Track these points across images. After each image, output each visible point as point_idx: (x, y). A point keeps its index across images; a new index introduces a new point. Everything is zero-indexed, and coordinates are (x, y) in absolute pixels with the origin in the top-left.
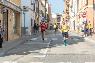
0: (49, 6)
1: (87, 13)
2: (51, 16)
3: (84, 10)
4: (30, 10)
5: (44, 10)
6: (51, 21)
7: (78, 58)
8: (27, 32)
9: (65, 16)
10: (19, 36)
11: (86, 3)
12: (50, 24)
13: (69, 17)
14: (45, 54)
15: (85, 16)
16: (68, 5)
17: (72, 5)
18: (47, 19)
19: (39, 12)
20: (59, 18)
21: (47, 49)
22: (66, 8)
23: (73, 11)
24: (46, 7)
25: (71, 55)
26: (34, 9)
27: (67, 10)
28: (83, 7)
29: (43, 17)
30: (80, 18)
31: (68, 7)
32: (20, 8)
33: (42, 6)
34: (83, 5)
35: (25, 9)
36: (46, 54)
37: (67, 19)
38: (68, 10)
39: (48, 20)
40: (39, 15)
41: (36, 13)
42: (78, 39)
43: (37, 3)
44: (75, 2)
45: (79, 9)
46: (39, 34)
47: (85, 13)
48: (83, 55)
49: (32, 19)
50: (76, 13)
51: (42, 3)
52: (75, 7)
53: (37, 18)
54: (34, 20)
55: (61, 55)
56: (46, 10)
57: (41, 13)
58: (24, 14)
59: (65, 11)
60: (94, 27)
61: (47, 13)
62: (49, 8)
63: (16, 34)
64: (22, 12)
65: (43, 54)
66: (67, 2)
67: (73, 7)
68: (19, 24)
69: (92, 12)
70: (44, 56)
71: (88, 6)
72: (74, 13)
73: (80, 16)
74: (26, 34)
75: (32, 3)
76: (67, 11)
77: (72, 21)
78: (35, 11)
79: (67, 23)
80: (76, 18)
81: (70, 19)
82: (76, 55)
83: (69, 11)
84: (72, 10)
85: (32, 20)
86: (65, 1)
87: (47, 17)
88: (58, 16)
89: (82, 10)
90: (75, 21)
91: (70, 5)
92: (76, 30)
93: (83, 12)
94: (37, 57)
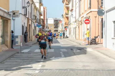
0: (44, 9)
1: (91, 18)
2: (47, 22)
3: (87, 14)
4: (21, 14)
5: (39, 14)
6: (47, 27)
7: (77, 74)
8: (18, 42)
9: (64, 21)
10: (8, 47)
11: (89, 6)
12: (46, 31)
13: (69, 23)
14: (38, 70)
15: (88, 22)
16: (68, 8)
17: (73, 8)
18: (41, 25)
19: (32, 18)
20: (57, 24)
21: (42, 63)
22: (65, 11)
23: (74, 16)
24: (41, 10)
25: (70, 70)
26: (25, 14)
27: (66, 14)
28: (86, 11)
29: (37, 23)
30: (82, 24)
31: (68, 11)
32: (8, 13)
33: (35, 9)
34: (86, 9)
35: (14, 14)
36: (40, 69)
37: (66, 25)
38: (68, 14)
39: (44, 26)
40: (32, 21)
41: (28, 18)
42: (79, 51)
43: (29, 7)
44: (76, 4)
45: (81, 13)
46: (33, 44)
47: (88, 18)
48: (83, 70)
49: (23, 25)
50: (77, 17)
51: (35, 7)
52: (76, 11)
53: (30, 25)
54: (26, 27)
55: (58, 71)
56: (41, 15)
57: (34, 18)
58: (14, 20)
59: (64, 15)
60: (99, 35)
61: (42, 17)
62: (44, 11)
63: (4, 45)
64: (11, 18)
65: (36, 70)
66: (66, 4)
67: (74, 10)
68: (8, 33)
69: (96, 17)
70: (37, 72)
71: (92, 10)
72: (75, 18)
73: (82, 21)
74: (17, 44)
75: (24, 6)
76: (67, 16)
77: (73, 28)
78: (27, 17)
79: (66, 30)
80: (77, 24)
81: (71, 25)
82: (75, 70)
83: (69, 16)
84: (72, 15)
85: (23, 27)
86: (64, 3)
87: (42, 23)
88: (56, 22)
89: (85, 14)
90: (76, 27)
91: (70, 9)
92: (77, 39)
93: (85, 18)
94: (28, 73)
